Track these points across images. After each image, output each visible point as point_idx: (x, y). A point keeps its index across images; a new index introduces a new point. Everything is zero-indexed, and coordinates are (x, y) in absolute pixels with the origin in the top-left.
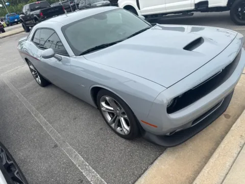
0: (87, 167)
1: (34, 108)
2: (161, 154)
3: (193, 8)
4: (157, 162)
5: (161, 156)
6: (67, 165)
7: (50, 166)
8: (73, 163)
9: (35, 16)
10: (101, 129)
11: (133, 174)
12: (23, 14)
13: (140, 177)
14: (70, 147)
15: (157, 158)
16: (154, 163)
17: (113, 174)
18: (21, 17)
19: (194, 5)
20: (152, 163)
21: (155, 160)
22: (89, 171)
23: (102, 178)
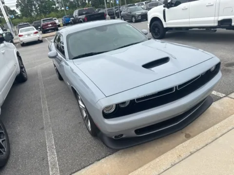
0: (53, 150)
1: (45, 96)
2: (110, 154)
3: (216, 24)
4: (103, 160)
5: (110, 156)
6: (41, 145)
7: (31, 142)
8: (46, 144)
9: (81, 20)
10: (80, 123)
11: (80, 164)
12: (73, 17)
13: (84, 168)
14: (51, 132)
15: (105, 157)
16: (101, 161)
17: (67, 160)
18: (72, 20)
19: (217, 22)
20: (99, 160)
21: (103, 158)
22: (53, 153)
23: (58, 161)
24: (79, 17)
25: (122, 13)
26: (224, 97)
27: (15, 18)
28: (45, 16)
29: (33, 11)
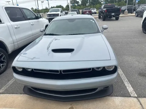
11: (14, 91)
21: (23, 94)
24: (104, 9)
25: (137, 10)
26: (134, 97)
27: (77, 6)
28: (93, 6)
29: (88, 2)
